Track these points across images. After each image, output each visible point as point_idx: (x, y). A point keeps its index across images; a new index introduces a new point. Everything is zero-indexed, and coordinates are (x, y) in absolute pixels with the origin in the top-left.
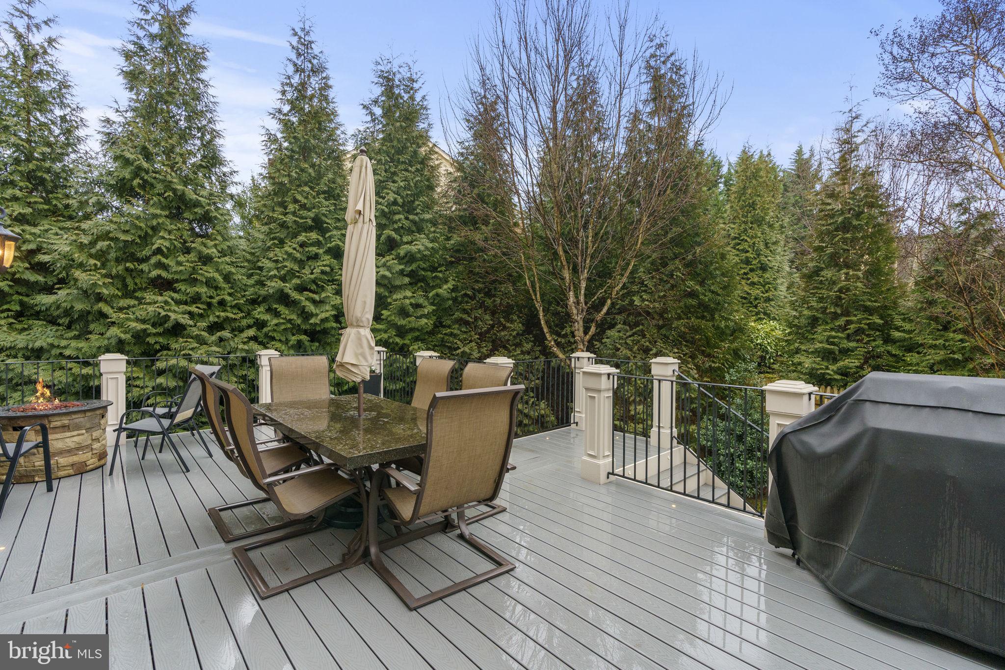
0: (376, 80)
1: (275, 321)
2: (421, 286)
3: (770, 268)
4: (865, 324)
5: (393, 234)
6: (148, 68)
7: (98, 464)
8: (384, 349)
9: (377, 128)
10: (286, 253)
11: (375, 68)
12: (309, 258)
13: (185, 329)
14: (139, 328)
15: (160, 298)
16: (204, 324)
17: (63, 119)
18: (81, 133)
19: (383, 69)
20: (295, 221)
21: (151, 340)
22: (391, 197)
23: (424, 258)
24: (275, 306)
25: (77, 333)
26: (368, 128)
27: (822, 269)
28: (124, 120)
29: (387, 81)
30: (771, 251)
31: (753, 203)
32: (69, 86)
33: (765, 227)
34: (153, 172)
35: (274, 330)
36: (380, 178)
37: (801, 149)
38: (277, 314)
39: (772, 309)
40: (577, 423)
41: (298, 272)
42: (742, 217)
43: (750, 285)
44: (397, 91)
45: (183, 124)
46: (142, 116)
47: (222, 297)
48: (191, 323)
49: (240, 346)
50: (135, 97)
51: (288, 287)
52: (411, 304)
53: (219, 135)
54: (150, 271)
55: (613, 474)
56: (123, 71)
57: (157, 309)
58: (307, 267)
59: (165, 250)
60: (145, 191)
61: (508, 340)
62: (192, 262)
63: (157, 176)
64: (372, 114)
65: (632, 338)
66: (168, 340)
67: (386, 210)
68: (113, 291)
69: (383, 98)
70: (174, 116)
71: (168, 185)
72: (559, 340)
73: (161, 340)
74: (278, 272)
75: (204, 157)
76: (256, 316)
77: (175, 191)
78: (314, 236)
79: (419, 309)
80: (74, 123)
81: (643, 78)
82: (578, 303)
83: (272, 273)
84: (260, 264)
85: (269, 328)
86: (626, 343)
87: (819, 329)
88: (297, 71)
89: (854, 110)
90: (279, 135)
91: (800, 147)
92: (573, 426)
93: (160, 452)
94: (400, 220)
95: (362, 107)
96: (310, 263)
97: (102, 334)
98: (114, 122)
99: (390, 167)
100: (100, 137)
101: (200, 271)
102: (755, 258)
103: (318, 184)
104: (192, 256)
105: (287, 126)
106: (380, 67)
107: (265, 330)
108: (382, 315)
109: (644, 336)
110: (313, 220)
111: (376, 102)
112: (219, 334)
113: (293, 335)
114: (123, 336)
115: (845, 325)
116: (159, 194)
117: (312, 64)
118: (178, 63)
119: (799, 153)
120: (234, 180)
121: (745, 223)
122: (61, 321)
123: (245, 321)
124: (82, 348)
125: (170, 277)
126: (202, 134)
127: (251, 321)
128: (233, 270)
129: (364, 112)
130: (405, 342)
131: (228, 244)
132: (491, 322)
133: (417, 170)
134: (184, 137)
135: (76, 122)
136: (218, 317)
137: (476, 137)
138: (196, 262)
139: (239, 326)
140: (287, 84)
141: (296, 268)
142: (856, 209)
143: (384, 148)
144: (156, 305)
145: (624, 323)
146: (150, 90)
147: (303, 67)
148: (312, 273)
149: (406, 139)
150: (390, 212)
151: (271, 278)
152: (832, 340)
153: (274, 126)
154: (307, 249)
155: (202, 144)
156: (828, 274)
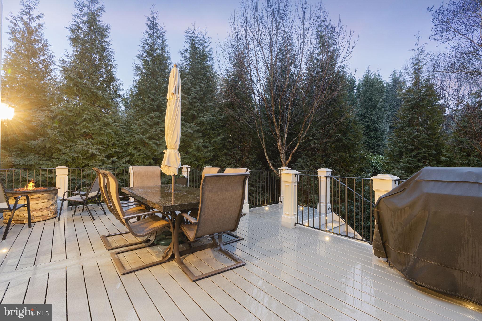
0: (187, 41)
1: (139, 153)
2: (208, 137)
3: (380, 130)
4: (427, 154)
5: (194, 113)
6: (82, 36)
7: (53, 216)
8: (189, 166)
9: (187, 63)
10: (144, 122)
11: (186, 35)
12: (155, 124)
13: (96, 157)
14: (75, 156)
15: (85, 142)
16: (105, 154)
17: (44, 60)
18: (52, 67)
19: (190, 35)
20: (148, 107)
21: (81, 161)
22: (193, 95)
23: (209, 124)
24: (138, 146)
25: (48, 158)
26: (183, 63)
27: (404, 127)
28: (70, 60)
29: (192, 41)
30: (380, 121)
31: (371, 98)
32: (47, 46)
33: (377, 110)
34: (83, 84)
35: (138, 158)
36: (188, 86)
37: (395, 72)
38: (139, 150)
39: (381, 150)
40: (282, 202)
41: (150, 130)
42: (366, 105)
43: (369, 138)
44: (197, 46)
45: (97, 62)
46: (79, 59)
47: (114, 142)
48: (99, 153)
49: (122, 165)
50: (75, 50)
51: (144, 137)
52: (203, 146)
53: (114, 67)
54: (81, 129)
55: (297, 223)
56: (70, 38)
57: (84, 147)
58: (154, 128)
59: (88, 119)
60: (79, 92)
61: (249, 164)
62: (100, 125)
63: (85, 85)
64: (185, 57)
65: (309, 162)
66: (89, 161)
67: (191, 101)
68: (64, 138)
69: (190, 49)
70: (93, 58)
71: (90, 90)
72: (274, 164)
73: (85, 161)
74: (140, 130)
75: (107, 77)
76: (130, 151)
77: (93, 92)
78: (157, 113)
79: (206, 148)
80: (49, 63)
81: (314, 36)
82: (282, 145)
83: (137, 131)
84: (132, 127)
85: (135, 157)
86: (307, 165)
87: (404, 157)
88: (150, 37)
89: (420, 48)
90: (142, 67)
91: (395, 71)
92: (280, 203)
93: (82, 212)
94: (198, 106)
95: (180, 53)
96: (155, 126)
97: (58, 159)
98: (66, 61)
99: (193, 81)
100: (59, 68)
101: (104, 130)
102: (372, 125)
103: (160, 89)
104: (101, 123)
105: (145, 62)
106: (188, 34)
107: (134, 157)
108: (189, 151)
109: (316, 161)
110: (157, 106)
111: (187, 51)
112: (112, 159)
113: (147, 160)
114: (68, 159)
115: (417, 155)
116: (85, 94)
117: (157, 34)
118: (95, 34)
119: (394, 74)
120: (121, 88)
121: (367, 108)
122: (40, 153)
123: (125, 153)
124: (49, 165)
125: (90, 132)
126: (106, 67)
127: (127, 153)
128: (119, 129)
129: (181, 55)
130: (200, 164)
131: (117, 117)
132: (241, 155)
133: (206, 82)
134: (98, 68)
135: (50, 62)
136: (112, 151)
137: (234, 66)
138: (102, 125)
139: (122, 156)
140: (145, 43)
141: (149, 128)
142: (422, 97)
143: (190, 72)
144: (83, 145)
145: (306, 155)
146: (83, 46)
147: (153, 35)
148: (156, 131)
149: (201, 68)
150: (193, 102)
151: (136, 133)
152: (410, 162)
153: (139, 63)
154: (154, 120)
155: (106, 71)
156: (408, 129)
